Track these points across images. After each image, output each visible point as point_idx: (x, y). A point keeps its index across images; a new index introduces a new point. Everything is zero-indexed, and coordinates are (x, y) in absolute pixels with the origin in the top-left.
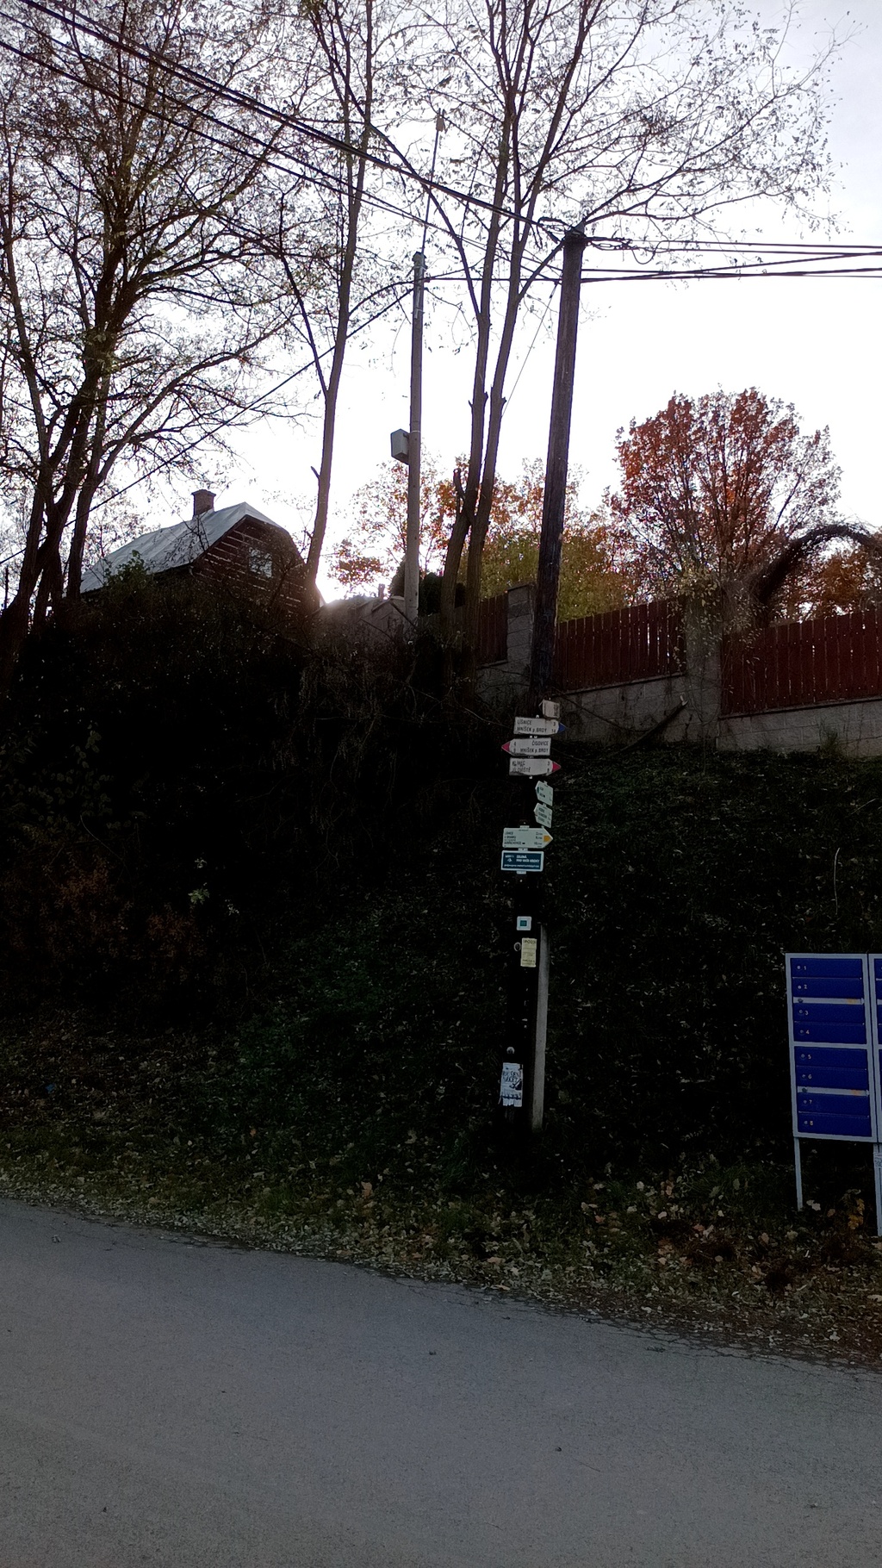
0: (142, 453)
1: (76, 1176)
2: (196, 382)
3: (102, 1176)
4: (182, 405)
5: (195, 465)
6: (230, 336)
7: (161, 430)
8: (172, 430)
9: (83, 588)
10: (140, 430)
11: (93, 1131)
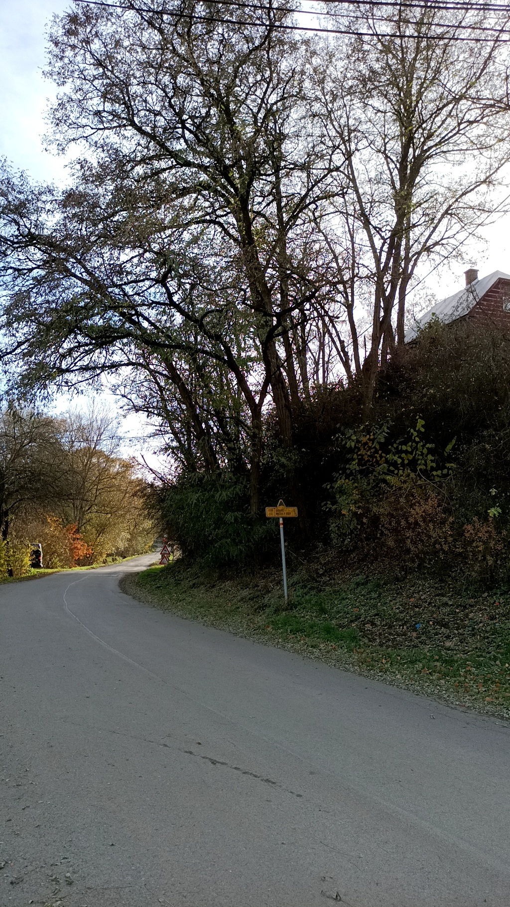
0: (432, 256)
1: (439, 679)
2: (461, 205)
3: (455, 681)
4: (454, 221)
5: (464, 255)
6: (480, 171)
7: (442, 239)
8: (448, 238)
9: (407, 340)
10: (430, 242)
11: (446, 653)
